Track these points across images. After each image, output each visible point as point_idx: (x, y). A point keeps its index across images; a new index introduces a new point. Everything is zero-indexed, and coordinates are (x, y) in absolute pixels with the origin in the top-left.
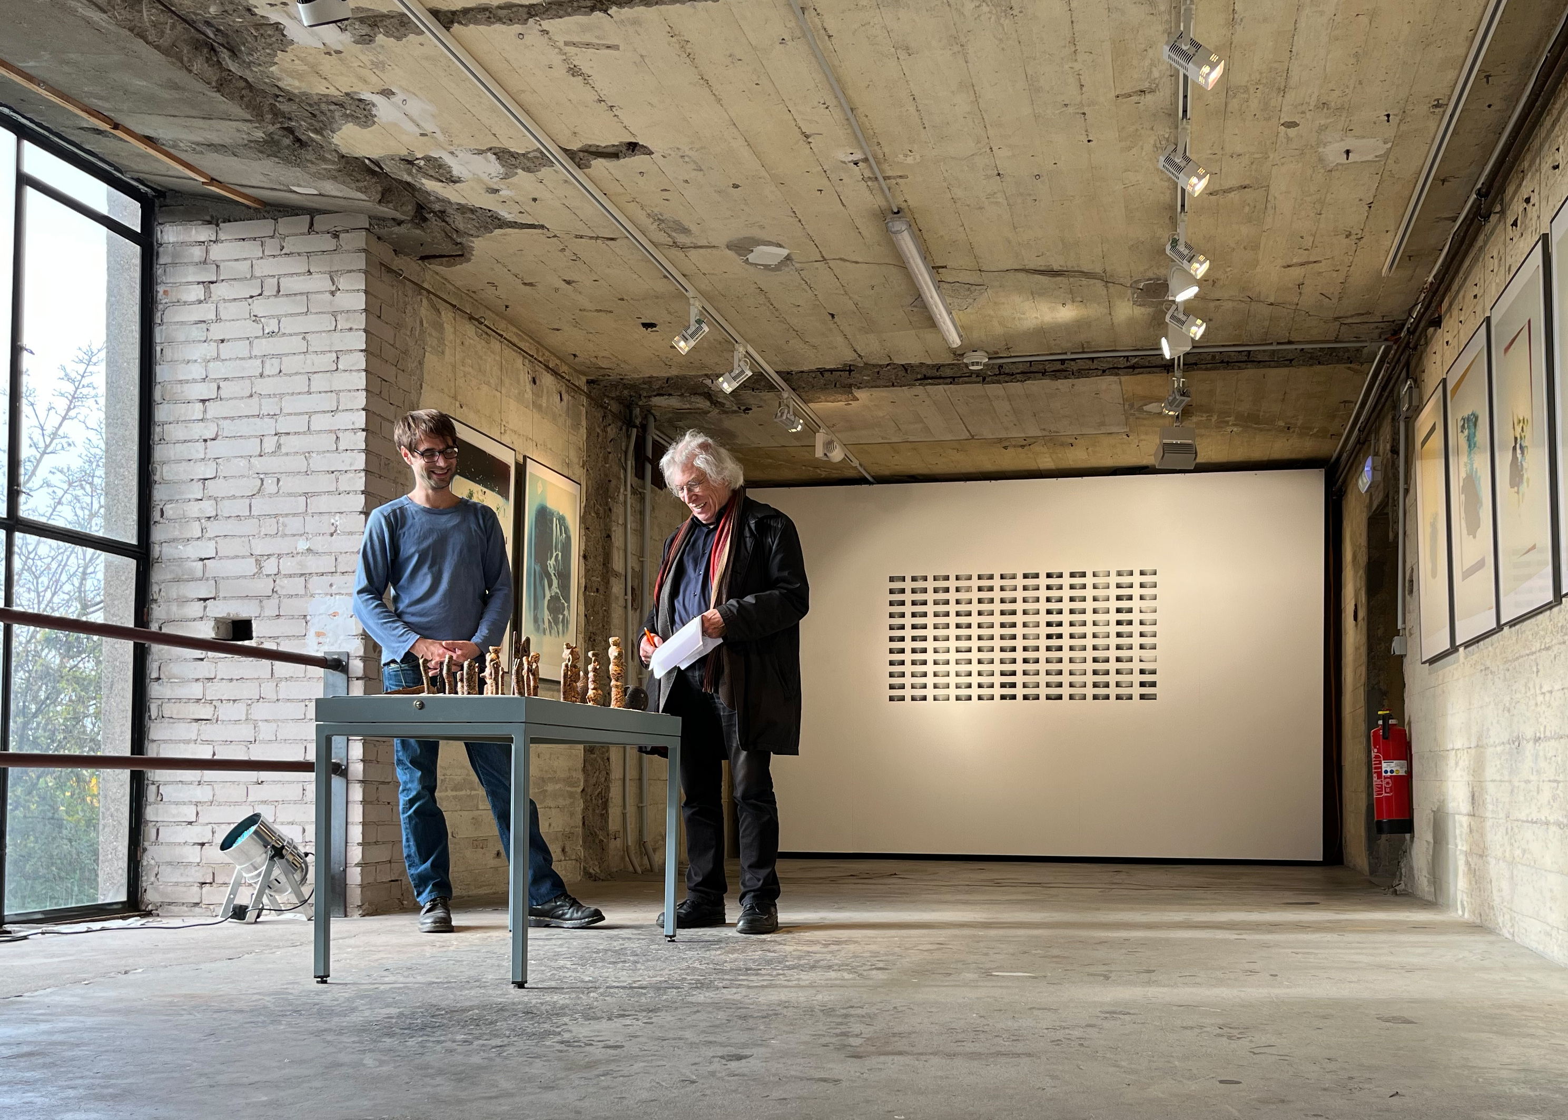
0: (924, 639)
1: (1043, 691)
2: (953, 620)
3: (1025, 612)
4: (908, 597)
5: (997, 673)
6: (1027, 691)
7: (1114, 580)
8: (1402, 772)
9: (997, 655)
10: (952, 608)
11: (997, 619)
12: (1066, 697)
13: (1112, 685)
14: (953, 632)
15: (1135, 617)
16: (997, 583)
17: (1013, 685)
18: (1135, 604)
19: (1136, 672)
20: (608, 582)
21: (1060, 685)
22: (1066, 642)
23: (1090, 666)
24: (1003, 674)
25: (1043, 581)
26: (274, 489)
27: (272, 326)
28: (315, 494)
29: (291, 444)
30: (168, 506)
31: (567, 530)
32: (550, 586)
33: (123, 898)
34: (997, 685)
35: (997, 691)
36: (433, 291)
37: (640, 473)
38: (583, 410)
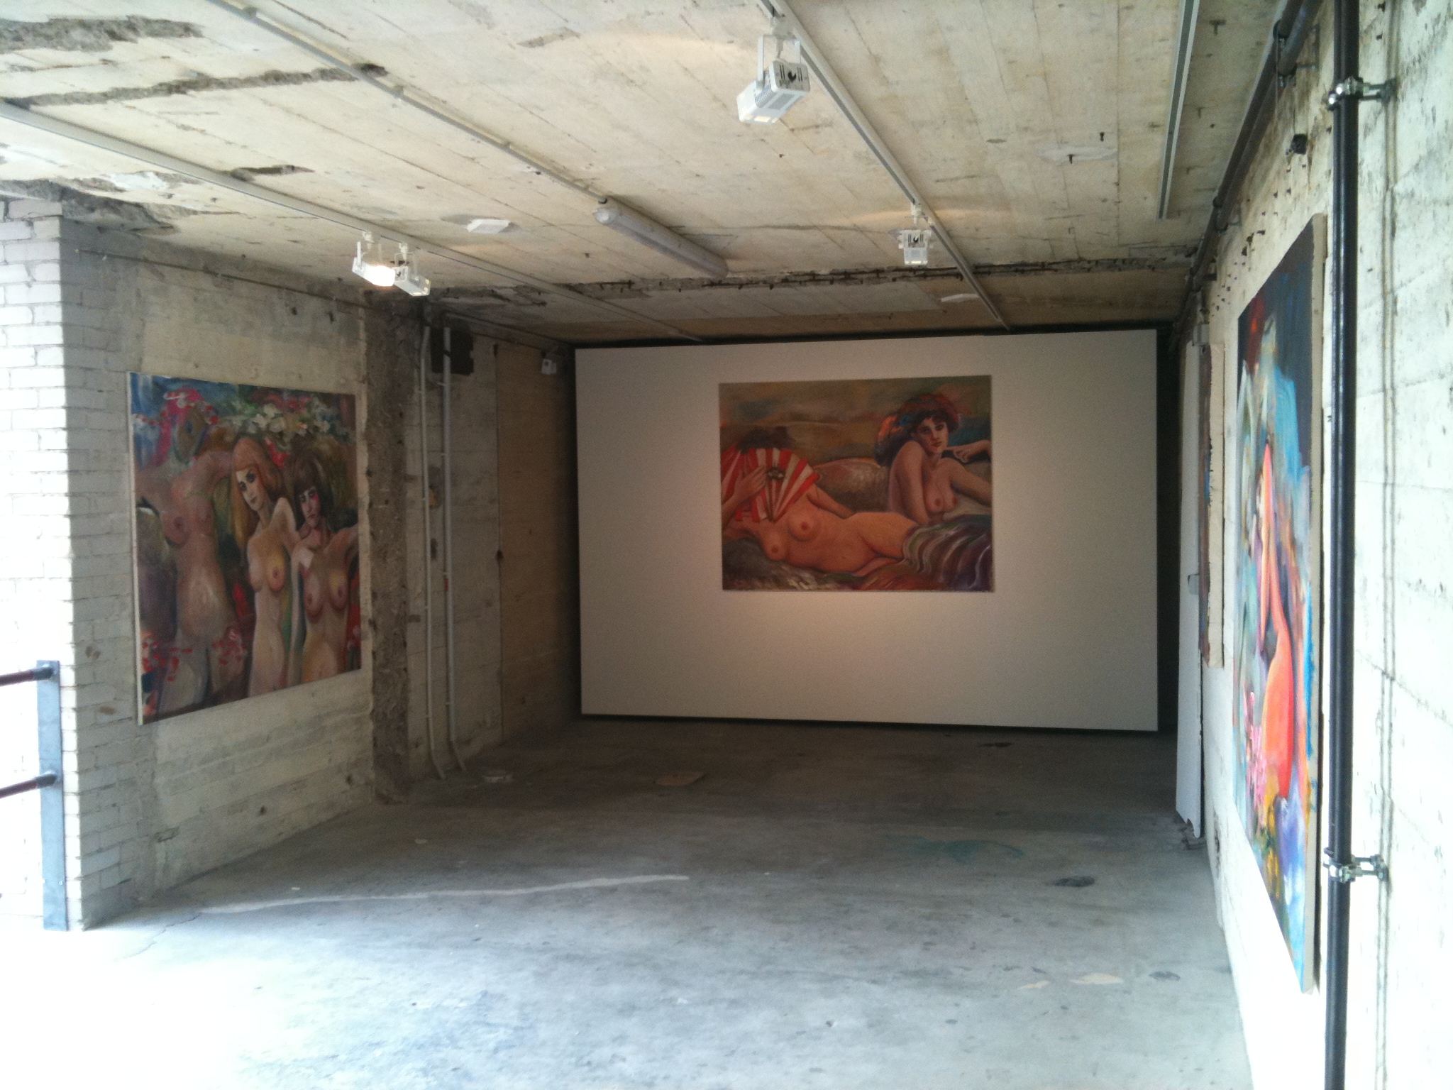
36: (153, 258)
37: (437, 367)
38: (361, 324)
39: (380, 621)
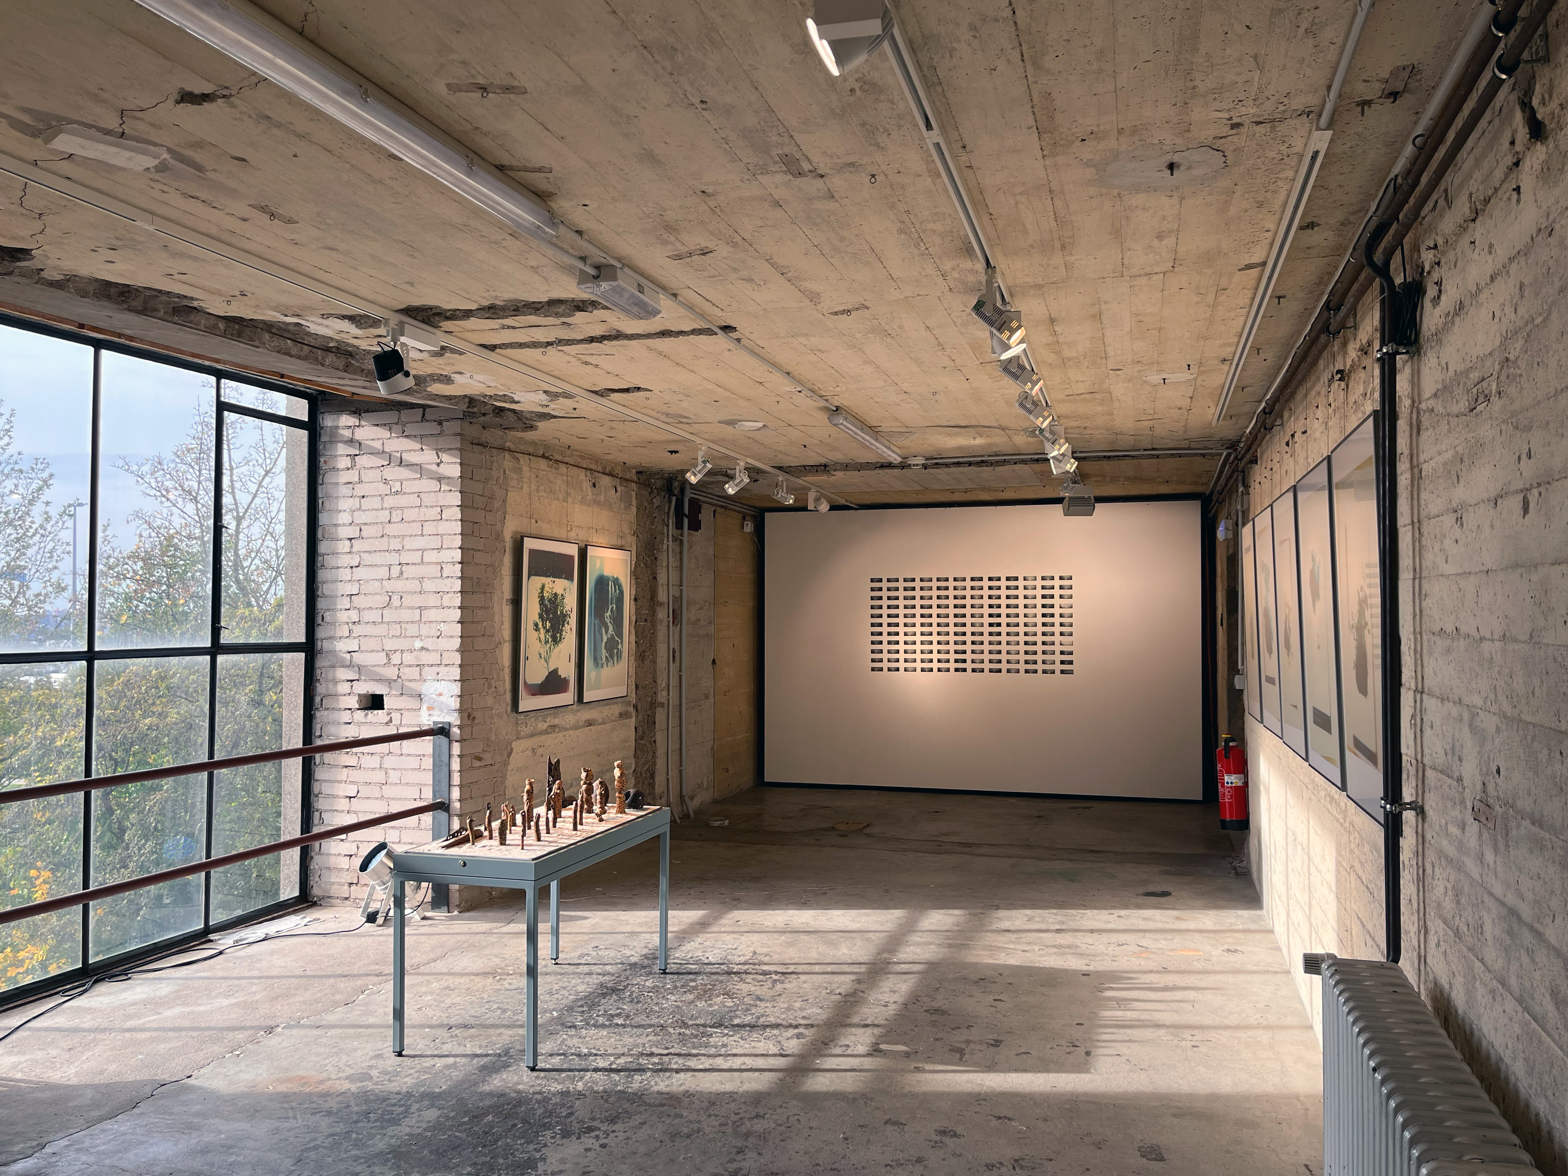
0: (897, 625)
1: (987, 666)
2: (918, 611)
3: (973, 606)
4: (885, 594)
5: (952, 652)
6: (975, 666)
7: (1039, 583)
8: (1240, 784)
9: (952, 638)
10: (918, 602)
11: (951, 611)
12: (1004, 671)
13: (1040, 662)
14: (918, 620)
15: (1056, 611)
16: (951, 584)
17: (964, 661)
18: (1056, 601)
19: (1058, 653)
20: (654, 611)
21: (1000, 661)
22: (1004, 629)
23: (1022, 648)
24: (956, 652)
25: (986, 583)
26: (398, 603)
27: (397, 487)
28: (426, 608)
29: (409, 571)
30: (327, 614)
31: (620, 586)
32: (607, 632)
33: (297, 893)
34: (952, 661)
35: (952, 665)
36: (513, 447)
37: (679, 526)
38: (634, 493)
39: (639, 707)
